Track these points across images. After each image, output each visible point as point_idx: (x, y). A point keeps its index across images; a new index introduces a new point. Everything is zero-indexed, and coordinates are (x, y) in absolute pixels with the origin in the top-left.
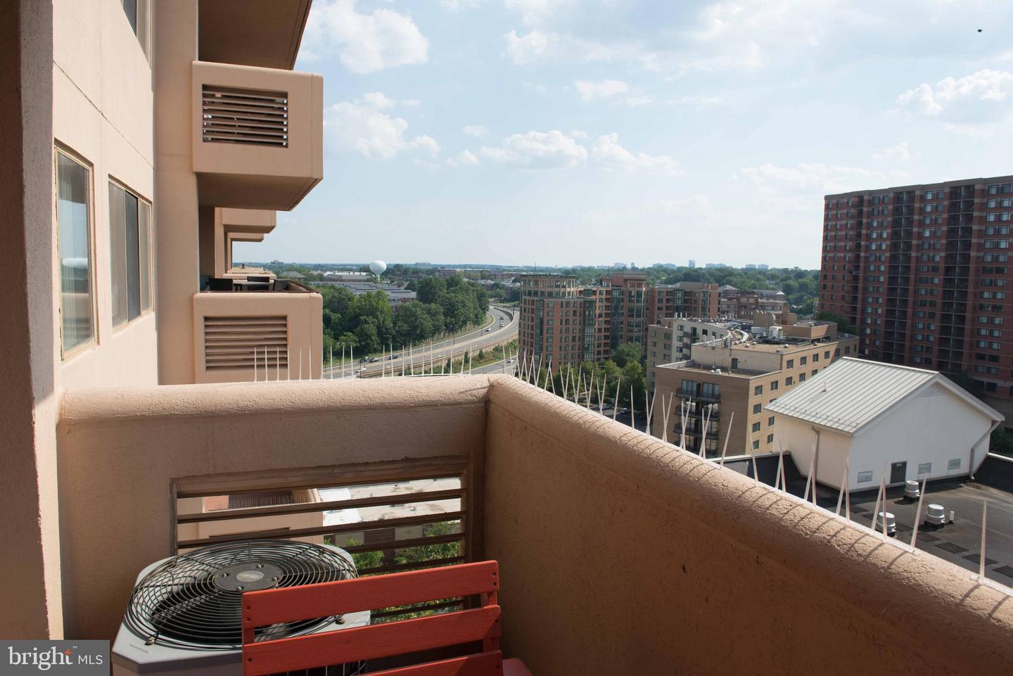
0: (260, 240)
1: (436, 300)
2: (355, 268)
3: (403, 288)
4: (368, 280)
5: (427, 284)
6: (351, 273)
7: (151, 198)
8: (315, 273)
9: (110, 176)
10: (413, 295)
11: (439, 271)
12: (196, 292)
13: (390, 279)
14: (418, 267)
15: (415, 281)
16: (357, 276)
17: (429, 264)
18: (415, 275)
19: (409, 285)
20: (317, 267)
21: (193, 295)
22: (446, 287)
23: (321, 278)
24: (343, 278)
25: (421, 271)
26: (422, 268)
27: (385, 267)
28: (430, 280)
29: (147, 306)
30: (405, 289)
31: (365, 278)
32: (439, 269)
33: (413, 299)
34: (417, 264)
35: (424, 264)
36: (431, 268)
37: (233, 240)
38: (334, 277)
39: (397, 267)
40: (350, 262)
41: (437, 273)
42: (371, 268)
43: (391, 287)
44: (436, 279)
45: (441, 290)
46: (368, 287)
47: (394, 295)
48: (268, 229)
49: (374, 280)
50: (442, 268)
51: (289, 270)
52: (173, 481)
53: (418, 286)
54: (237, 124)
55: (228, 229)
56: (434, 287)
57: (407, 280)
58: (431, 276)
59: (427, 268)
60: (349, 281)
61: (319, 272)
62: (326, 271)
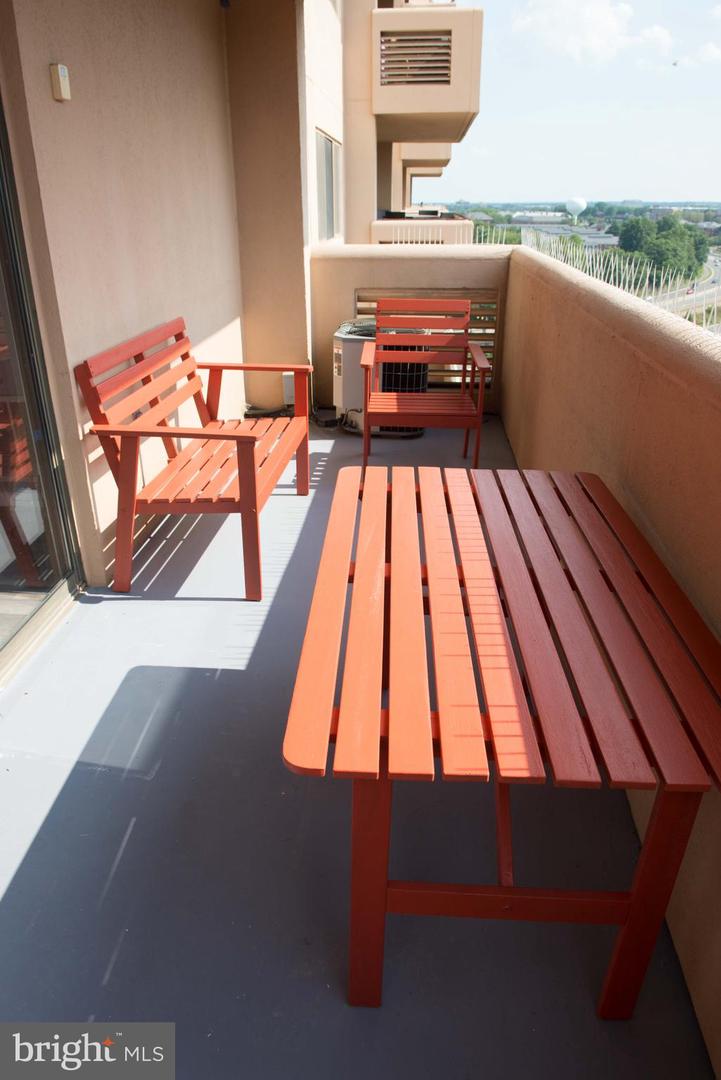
0: (439, 175)
1: (642, 247)
2: (549, 207)
3: (602, 233)
4: (563, 223)
5: (633, 227)
6: (544, 214)
7: (341, 140)
8: (503, 214)
9: (317, 128)
10: (615, 240)
11: (651, 211)
12: (373, 220)
13: (589, 220)
14: (625, 206)
15: (619, 223)
16: (550, 217)
17: (640, 202)
18: (619, 216)
19: (610, 228)
20: (506, 207)
21: (370, 223)
22: (656, 230)
23: (509, 220)
24: (535, 220)
25: (629, 211)
26: (630, 206)
27: (584, 207)
28: (637, 222)
29: (338, 232)
30: (606, 233)
31: (560, 220)
32: (652, 207)
33: (613, 246)
34: (624, 202)
35: (633, 202)
36: (640, 206)
37: (412, 176)
38: (525, 219)
39: (600, 206)
40: (544, 201)
41: (648, 213)
42: (568, 208)
43: (590, 230)
44: (645, 220)
45: (648, 235)
46: (561, 231)
47: (592, 240)
48: (445, 163)
49: (570, 222)
50: (655, 206)
51: (475, 211)
52: (356, 290)
53: (621, 229)
54: (409, 66)
55: (407, 164)
56: (641, 231)
57: (610, 222)
58: (640, 217)
59: (636, 206)
60: (541, 223)
61: (508, 213)
62: (515, 212)
